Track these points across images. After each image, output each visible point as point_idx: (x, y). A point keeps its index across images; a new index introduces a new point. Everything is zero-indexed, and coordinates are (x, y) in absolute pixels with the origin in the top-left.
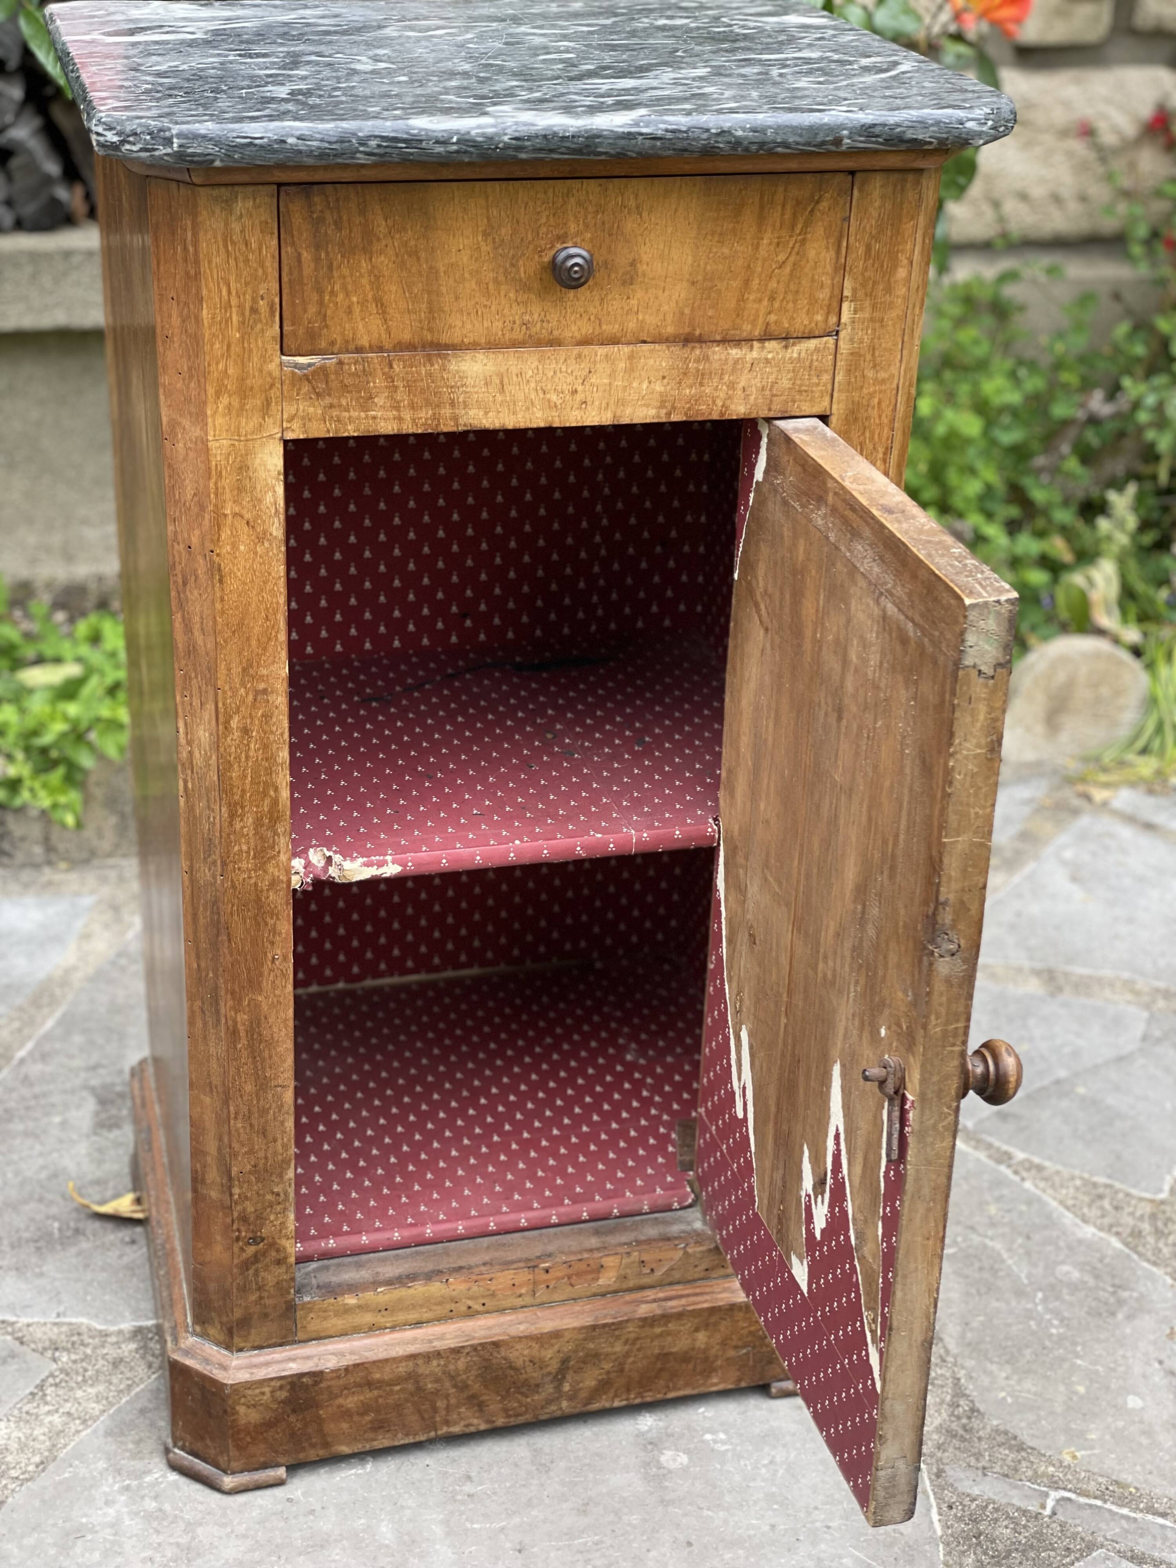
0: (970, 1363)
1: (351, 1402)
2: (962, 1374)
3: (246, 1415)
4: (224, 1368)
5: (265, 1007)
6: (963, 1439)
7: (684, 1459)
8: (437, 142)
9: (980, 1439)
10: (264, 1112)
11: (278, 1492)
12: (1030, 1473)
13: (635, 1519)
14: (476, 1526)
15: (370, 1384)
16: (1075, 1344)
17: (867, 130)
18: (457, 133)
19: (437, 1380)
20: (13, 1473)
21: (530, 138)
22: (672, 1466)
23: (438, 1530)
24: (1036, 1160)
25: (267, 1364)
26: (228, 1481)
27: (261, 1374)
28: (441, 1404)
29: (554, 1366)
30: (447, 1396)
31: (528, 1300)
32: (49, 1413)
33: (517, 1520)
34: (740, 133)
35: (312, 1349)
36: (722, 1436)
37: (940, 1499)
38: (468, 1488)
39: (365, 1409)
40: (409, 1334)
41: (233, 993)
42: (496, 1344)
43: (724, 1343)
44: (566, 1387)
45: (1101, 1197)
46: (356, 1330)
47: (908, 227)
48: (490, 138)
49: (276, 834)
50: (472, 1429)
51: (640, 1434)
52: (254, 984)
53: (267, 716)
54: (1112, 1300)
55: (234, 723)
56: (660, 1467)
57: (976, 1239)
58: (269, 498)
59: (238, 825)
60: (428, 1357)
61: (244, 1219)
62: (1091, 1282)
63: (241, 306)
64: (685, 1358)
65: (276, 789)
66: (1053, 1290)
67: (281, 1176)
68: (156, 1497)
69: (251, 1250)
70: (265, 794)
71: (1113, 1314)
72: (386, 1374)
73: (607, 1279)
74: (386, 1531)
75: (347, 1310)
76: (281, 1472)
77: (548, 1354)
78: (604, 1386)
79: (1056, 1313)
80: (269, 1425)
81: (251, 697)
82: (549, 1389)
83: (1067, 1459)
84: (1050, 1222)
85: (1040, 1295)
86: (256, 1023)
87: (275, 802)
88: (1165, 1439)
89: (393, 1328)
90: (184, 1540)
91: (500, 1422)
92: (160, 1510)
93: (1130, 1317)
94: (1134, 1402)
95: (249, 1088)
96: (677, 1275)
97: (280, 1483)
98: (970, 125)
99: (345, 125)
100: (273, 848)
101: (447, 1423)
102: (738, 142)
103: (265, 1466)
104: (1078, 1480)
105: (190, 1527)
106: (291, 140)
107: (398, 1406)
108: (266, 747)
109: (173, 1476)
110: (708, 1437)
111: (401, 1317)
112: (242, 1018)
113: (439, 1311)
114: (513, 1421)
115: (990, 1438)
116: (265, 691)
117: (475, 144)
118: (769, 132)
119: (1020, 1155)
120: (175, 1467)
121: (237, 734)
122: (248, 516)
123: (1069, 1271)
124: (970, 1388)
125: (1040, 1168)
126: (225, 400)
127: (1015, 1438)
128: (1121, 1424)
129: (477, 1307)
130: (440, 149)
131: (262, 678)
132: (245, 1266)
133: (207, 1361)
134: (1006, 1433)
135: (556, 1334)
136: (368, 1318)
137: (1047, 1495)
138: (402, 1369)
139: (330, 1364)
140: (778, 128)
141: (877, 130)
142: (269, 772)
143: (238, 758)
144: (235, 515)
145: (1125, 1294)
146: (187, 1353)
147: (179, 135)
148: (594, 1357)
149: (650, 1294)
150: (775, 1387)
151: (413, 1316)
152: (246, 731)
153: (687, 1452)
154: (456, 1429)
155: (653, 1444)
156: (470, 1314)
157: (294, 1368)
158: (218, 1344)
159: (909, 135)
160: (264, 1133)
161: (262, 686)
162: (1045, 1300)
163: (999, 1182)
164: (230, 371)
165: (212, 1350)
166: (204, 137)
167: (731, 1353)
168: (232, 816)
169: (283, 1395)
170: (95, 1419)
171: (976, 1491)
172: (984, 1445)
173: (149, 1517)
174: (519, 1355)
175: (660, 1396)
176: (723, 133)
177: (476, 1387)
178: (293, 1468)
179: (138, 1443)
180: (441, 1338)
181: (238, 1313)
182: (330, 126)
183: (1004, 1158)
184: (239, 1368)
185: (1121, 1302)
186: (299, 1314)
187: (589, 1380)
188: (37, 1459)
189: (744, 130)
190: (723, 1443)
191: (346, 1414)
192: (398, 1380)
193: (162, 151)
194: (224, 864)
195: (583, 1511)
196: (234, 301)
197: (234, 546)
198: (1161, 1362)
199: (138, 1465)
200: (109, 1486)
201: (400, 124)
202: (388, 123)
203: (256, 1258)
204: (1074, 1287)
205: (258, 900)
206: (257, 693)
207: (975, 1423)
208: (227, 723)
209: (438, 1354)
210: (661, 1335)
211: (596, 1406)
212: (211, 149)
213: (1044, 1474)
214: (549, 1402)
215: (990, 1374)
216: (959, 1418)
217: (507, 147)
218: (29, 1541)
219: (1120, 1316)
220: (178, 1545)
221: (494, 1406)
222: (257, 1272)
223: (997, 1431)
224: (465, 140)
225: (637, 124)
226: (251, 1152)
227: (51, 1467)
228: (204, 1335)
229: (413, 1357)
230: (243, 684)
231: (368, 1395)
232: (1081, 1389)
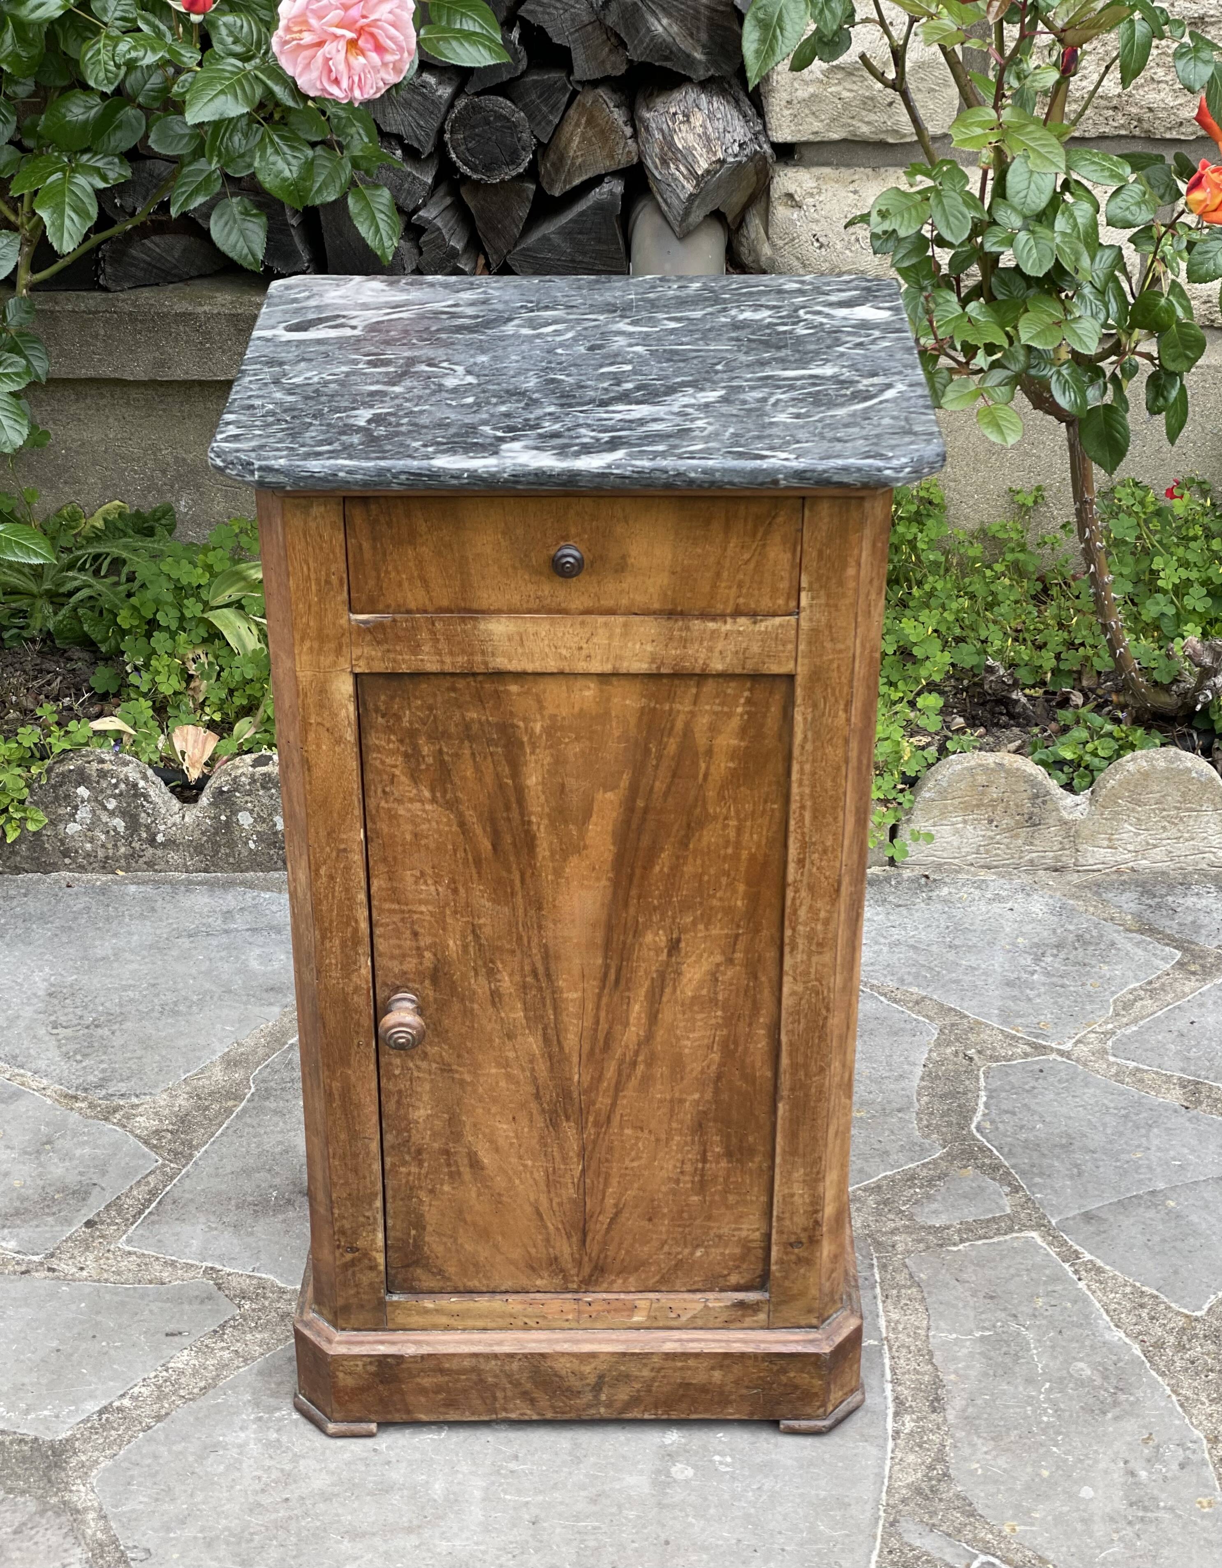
0: (960, 1434)
1: (426, 1382)
2: (949, 1442)
3: (345, 1380)
4: (329, 1341)
5: (353, 1079)
6: (927, 1498)
7: (690, 1472)
8: (452, 477)
9: (941, 1500)
10: (355, 1156)
11: (369, 1442)
12: (970, 1536)
13: (632, 1515)
14: (508, 1497)
15: (442, 1371)
16: (1059, 1433)
17: (799, 474)
18: (467, 470)
19: (496, 1376)
20: (182, 1392)
21: (524, 475)
22: (680, 1477)
23: (478, 1494)
24: (1099, 1263)
25: (361, 1343)
26: (331, 1427)
27: (356, 1350)
28: (500, 1395)
29: (592, 1380)
30: (504, 1390)
31: (574, 1325)
32: (222, 1348)
33: (540, 1498)
34: (693, 475)
35: (399, 1336)
36: (729, 1459)
37: (884, 1542)
38: (513, 1466)
39: (438, 1389)
40: (476, 1336)
41: (328, 1066)
42: (543, 1356)
43: (736, 1382)
44: (603, 1397)
45: (1142, 1306)
46: (435, 1327)
47: (854, 538)
48: (493, 475)
49: (357, 953)
50: (526, 1418)
51: (663, 1446)
52: (345, 1061)
53: (347, 869)
54: (1109, 1400)
55: (323, 871)
56: (668, 1475)
57: (1014, 1326)
58: (343, 713)
59: (328, 945)
60: (488, 1357)
61: (343, 1232)
62: (1098, 1381)
63: (318, 581)
64: (704, 1389)
65: (356, 921)
66: (1060, 1383)
67: (370, 1204)
68: (278, 1431)
69: (349, 1256)
70: (348, 924)
71: (1104, 1413)
72: (454, 1365)
73: (638, 1318)
74: (438, 1488)
75: (426, 1311)
76: (373, 1427)
77: (587, 1369)
78: (635, 1401)
79: (1054, 1403)
80: (362, 1390)
81: (334, 854)
82: (588, 1397)
83: (1007, 1530)
84: (1086, 1319)
85: (1047, 1385)
86: (347, 1090)
87: (356, 930)
88: (1100, 1529)
89: (464, 1330)
90: (288, 1467)
91: (549, 1415)
92: (278, 1440)
93: (1116, 1418)
94: (1086, 1492)
95: (343, 1136)
96: (700, 1323)
97: (370, 1435)
98: (887, 472)
99: (383, 463)
100: (355, 963)
101: (505, 1410)
102: (692, 481)
103: (360, 1420)
104: (1009, 1550)
105: (296, 1458)
106: (341, 474)
107: (465, 1391)
108: (347, 890)
109: (296, 1416)
110: (717, 1458)
111: (470, 1323)
112: (336, 1085)
113: (501, 1322)
114: (559, 1417)
115: (949, 1501)
116: (345, 850)
117: (483, 480)
118: (717, 474)
119: (1087, 1256)
120: (299, 1408)
121: (324, 879)
122: (328, 725)
123: (1084, 1369)
124: (951, 1455)
125: (1099, 1271)
126: (307, 644)
127: (970, 1504)
128: (1065, 1509)
129: (531, 1323)
130: (454, 482)
131: (342, 841)
132: (346, 1266)
133: (319, 1333)
134: (965, 1499)
135: (593, 1355)
136: (444, 1320)
137: (976, 1557)
138: (466, 1363)
139: (410, 1350)
140: (725, 471)
141: (808, 475)
142: (350, 908)
143: (326, 896)
144: (319, 724)
145: (1122, 1397)
146: (307, 1324)
147: (261, 469)
148: (626, 1378)
149: (676, 1334)
150: (784, 1424)
151: (480, 1323)
152: (331, 878)
153: (695, 1467)
154: (513, 1416)
155: (670, 1456)
156: (526, 1327)
157: (382, 1349)
158: (329, 1322)
159: (836, 478)
160: (356, 1171)
161: (342, 846)
162: (1050, 1390)
163: (1057, 1278)
164: (312, 624)
165: (324, 1325)
166: (277, 470)
167: (744, 1391)
168: (323, 938)
169: (372, 1369)
170: (254, 1359)
171: (917, 1543)
172: (942, 1506)
173: (269, 1445)
174: (563, 1366)
175: (683, 1416)
176: (679, 474)
177: (529, 1386)
178: (385, 1425)
179: (279, 1384)
180: (500, 1343)
181: (340, 1302)
182: (371, 464)
183: (1072, 1257)
184: (340, 1343)
185: (1116, 1404)
186: (389, 1309)
187: (623, 1394)
188: (202, 1384)
189: (696, 472)
190: (727, 1465)
191: (423, 1391)
192: (464, 1371)
193: (249, 478)
194: (319, 972)
195: (593, 1501)
196: (313, 576)
197: (319, 746)
198: (1126, 1462)
199: (272, 1401)
200: (249, 1415)
201: (425, 463)
202: (415, 463)
203: (353, 1263)
204: (1081, 1383)
205: (345, 1000)
206: (339, 851)
207: (943, 1486)
208: (317, 871)
209: (496, 1356)
210: (682, 1369)
211: (629, 1416)
212: (282, 479)
213: (982, 1540)
214: (589, 1406)
215: (972, 1445)
216: (930, 1479)
217: (506, 481)
218: (177, 1448)
219: (1110, 1415)
220: (282, 1470)
221: (543, 1401)
222: (354, 1274)
223: (958, 1496)
224: (473, 475)
225: (609, 466)
226: (346, 1183)
227: (211, 1392)
228: (320, 1313)
229: (475, 1355)
230: (328, 845)
231: (441, 1379)
232: (1045, 1473)
